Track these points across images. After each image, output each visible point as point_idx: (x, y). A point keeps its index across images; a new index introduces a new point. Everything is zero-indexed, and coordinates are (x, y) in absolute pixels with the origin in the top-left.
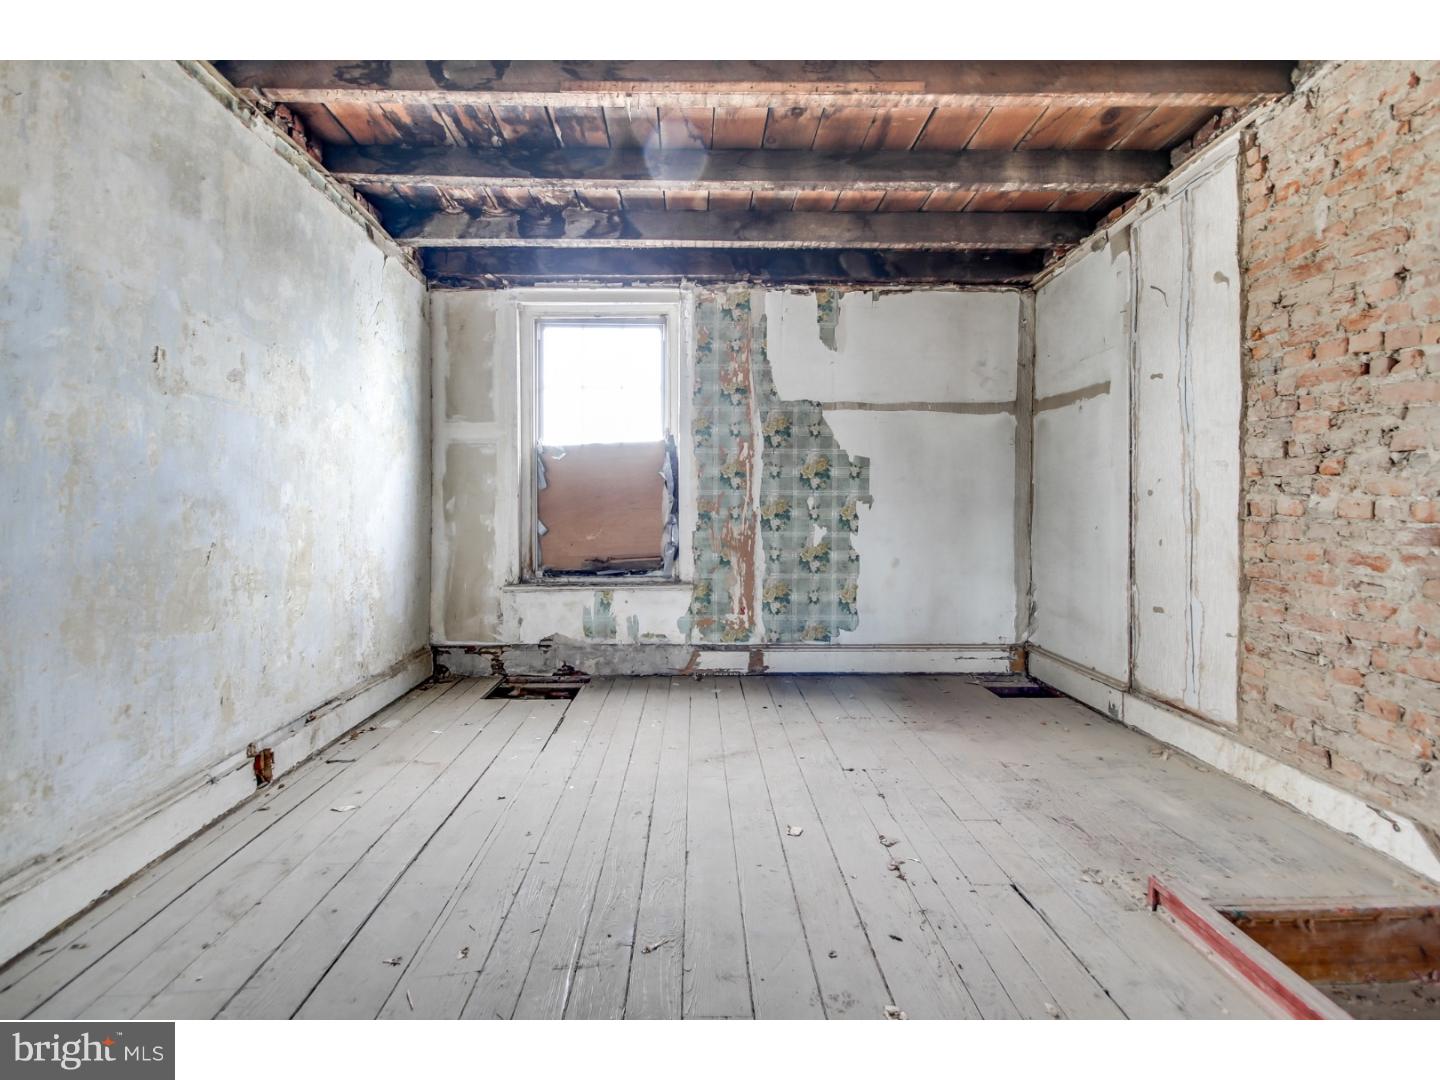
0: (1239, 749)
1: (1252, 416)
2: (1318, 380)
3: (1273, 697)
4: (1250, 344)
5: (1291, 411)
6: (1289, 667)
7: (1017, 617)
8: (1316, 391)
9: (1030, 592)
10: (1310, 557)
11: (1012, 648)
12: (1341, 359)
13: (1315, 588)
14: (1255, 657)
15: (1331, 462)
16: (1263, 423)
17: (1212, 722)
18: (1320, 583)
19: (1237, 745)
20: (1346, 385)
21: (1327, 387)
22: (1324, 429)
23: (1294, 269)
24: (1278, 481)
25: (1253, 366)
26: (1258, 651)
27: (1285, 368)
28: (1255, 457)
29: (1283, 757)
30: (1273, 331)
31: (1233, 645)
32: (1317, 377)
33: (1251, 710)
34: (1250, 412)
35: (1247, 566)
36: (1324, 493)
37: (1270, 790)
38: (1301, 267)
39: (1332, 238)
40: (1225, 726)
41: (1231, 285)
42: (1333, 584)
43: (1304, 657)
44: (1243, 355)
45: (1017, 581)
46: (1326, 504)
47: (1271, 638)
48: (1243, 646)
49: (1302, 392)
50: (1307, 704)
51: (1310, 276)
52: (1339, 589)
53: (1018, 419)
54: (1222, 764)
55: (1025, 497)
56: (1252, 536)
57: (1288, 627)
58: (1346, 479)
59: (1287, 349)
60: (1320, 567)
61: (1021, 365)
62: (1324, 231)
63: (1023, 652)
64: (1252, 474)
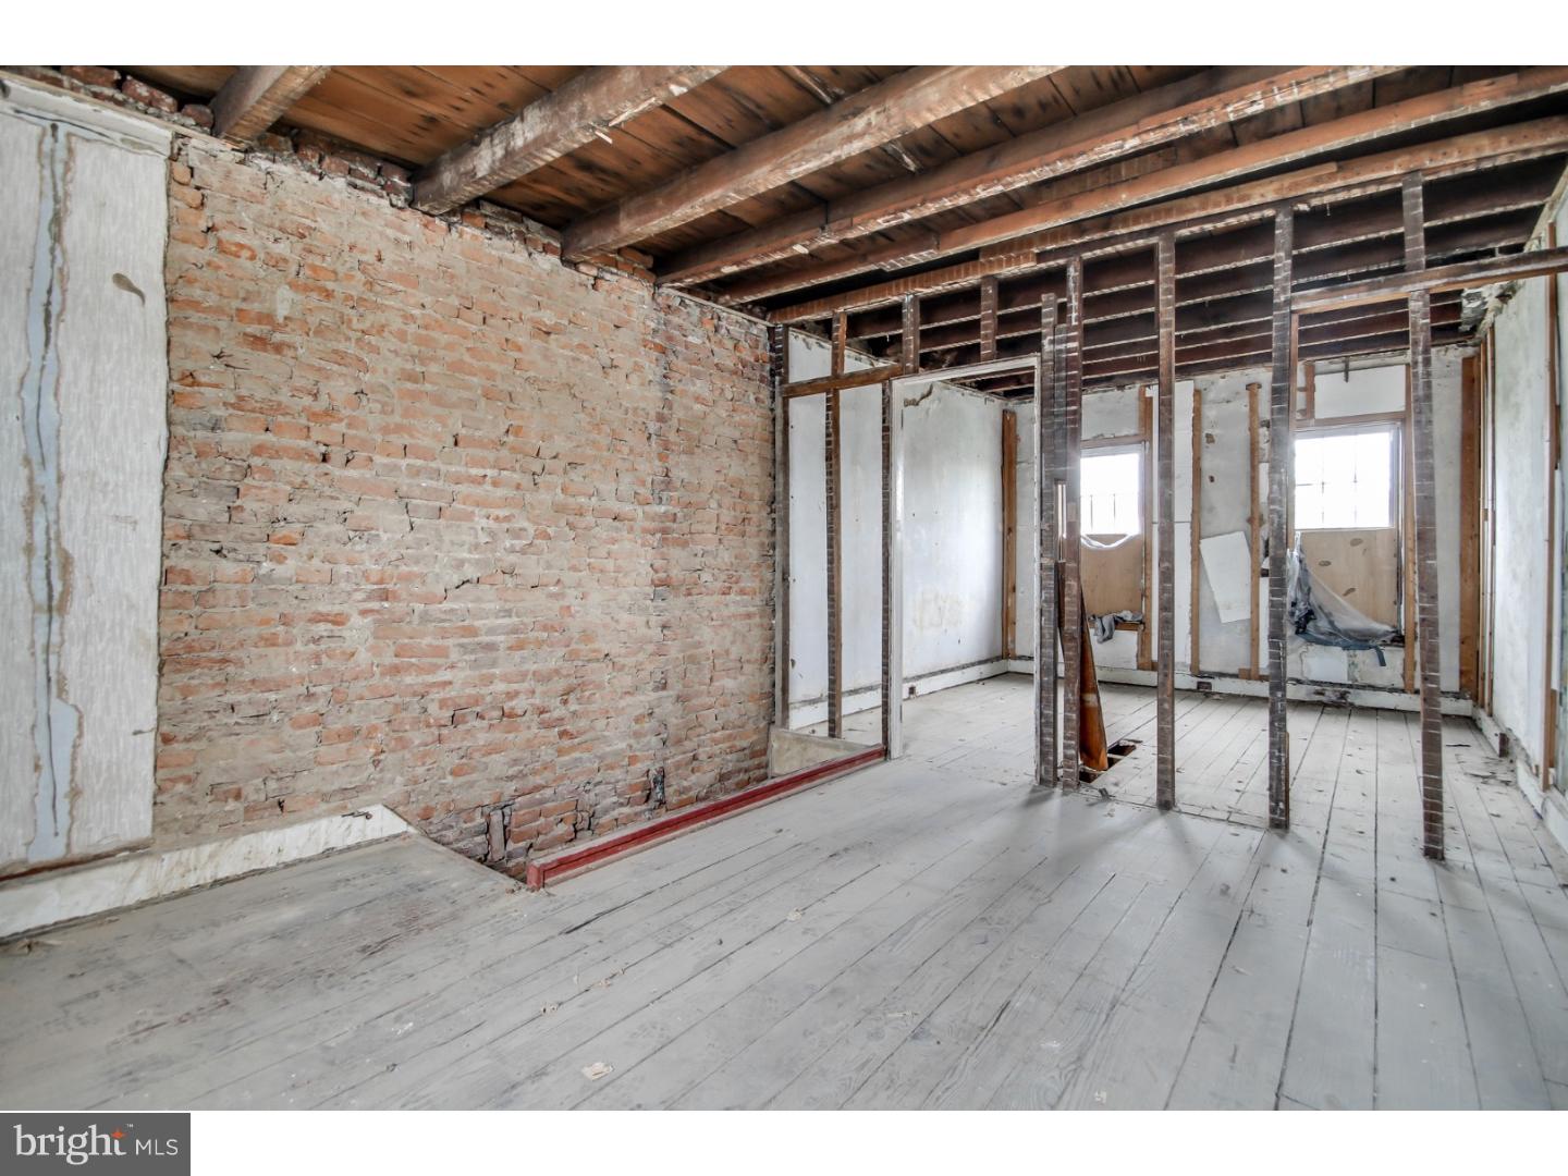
0: (169, 859)
1: (177, 471)
2: (277, 453)
3: (211, 777)
4: (175, 386)
5: (238, 476)
6: (233, 737)
8: (275, 465)
10: (266, 622)
12: (303, 443)
13: (271, 651)
14: (177, 747)
15: (282, 530)
16: (193, 481)
17: (108, 855)
18: (273, 645)
19: (166, 856)
20: (308, 467)
21: (288, 465)
22: (283, 502)
23: (245, 334)
24: (216, 546)
25: (179, 414)
26: (181, 738)
27: (230, 430)
28: (180, 517)
29: (229, 829)
30: (216, 386)
31: (148, 742)
32: (277, 452)
33: (174, 809)
34: (172, 464)
35: (164, 644)
36: (280, 559)
37: (221, 875)
38: (255, 337)
39: (294, 330)
40: (125, 849)
41: (147, 301)
42: (289, 643)
43: (252, 721)
44: (168, 396)
46: (290, 567)
47: (206, 716)
48: (159, 739)
49: (256, 461)
50: (261, 765)
51: (265, 351)
52: (299, 646)
54: (140, 891)
56: (174, 608)
57: (229, 698)
58: (304, 549)
59: (231, 411)
60: (273, 631)
62: (286, 318)
64: (177, 536)
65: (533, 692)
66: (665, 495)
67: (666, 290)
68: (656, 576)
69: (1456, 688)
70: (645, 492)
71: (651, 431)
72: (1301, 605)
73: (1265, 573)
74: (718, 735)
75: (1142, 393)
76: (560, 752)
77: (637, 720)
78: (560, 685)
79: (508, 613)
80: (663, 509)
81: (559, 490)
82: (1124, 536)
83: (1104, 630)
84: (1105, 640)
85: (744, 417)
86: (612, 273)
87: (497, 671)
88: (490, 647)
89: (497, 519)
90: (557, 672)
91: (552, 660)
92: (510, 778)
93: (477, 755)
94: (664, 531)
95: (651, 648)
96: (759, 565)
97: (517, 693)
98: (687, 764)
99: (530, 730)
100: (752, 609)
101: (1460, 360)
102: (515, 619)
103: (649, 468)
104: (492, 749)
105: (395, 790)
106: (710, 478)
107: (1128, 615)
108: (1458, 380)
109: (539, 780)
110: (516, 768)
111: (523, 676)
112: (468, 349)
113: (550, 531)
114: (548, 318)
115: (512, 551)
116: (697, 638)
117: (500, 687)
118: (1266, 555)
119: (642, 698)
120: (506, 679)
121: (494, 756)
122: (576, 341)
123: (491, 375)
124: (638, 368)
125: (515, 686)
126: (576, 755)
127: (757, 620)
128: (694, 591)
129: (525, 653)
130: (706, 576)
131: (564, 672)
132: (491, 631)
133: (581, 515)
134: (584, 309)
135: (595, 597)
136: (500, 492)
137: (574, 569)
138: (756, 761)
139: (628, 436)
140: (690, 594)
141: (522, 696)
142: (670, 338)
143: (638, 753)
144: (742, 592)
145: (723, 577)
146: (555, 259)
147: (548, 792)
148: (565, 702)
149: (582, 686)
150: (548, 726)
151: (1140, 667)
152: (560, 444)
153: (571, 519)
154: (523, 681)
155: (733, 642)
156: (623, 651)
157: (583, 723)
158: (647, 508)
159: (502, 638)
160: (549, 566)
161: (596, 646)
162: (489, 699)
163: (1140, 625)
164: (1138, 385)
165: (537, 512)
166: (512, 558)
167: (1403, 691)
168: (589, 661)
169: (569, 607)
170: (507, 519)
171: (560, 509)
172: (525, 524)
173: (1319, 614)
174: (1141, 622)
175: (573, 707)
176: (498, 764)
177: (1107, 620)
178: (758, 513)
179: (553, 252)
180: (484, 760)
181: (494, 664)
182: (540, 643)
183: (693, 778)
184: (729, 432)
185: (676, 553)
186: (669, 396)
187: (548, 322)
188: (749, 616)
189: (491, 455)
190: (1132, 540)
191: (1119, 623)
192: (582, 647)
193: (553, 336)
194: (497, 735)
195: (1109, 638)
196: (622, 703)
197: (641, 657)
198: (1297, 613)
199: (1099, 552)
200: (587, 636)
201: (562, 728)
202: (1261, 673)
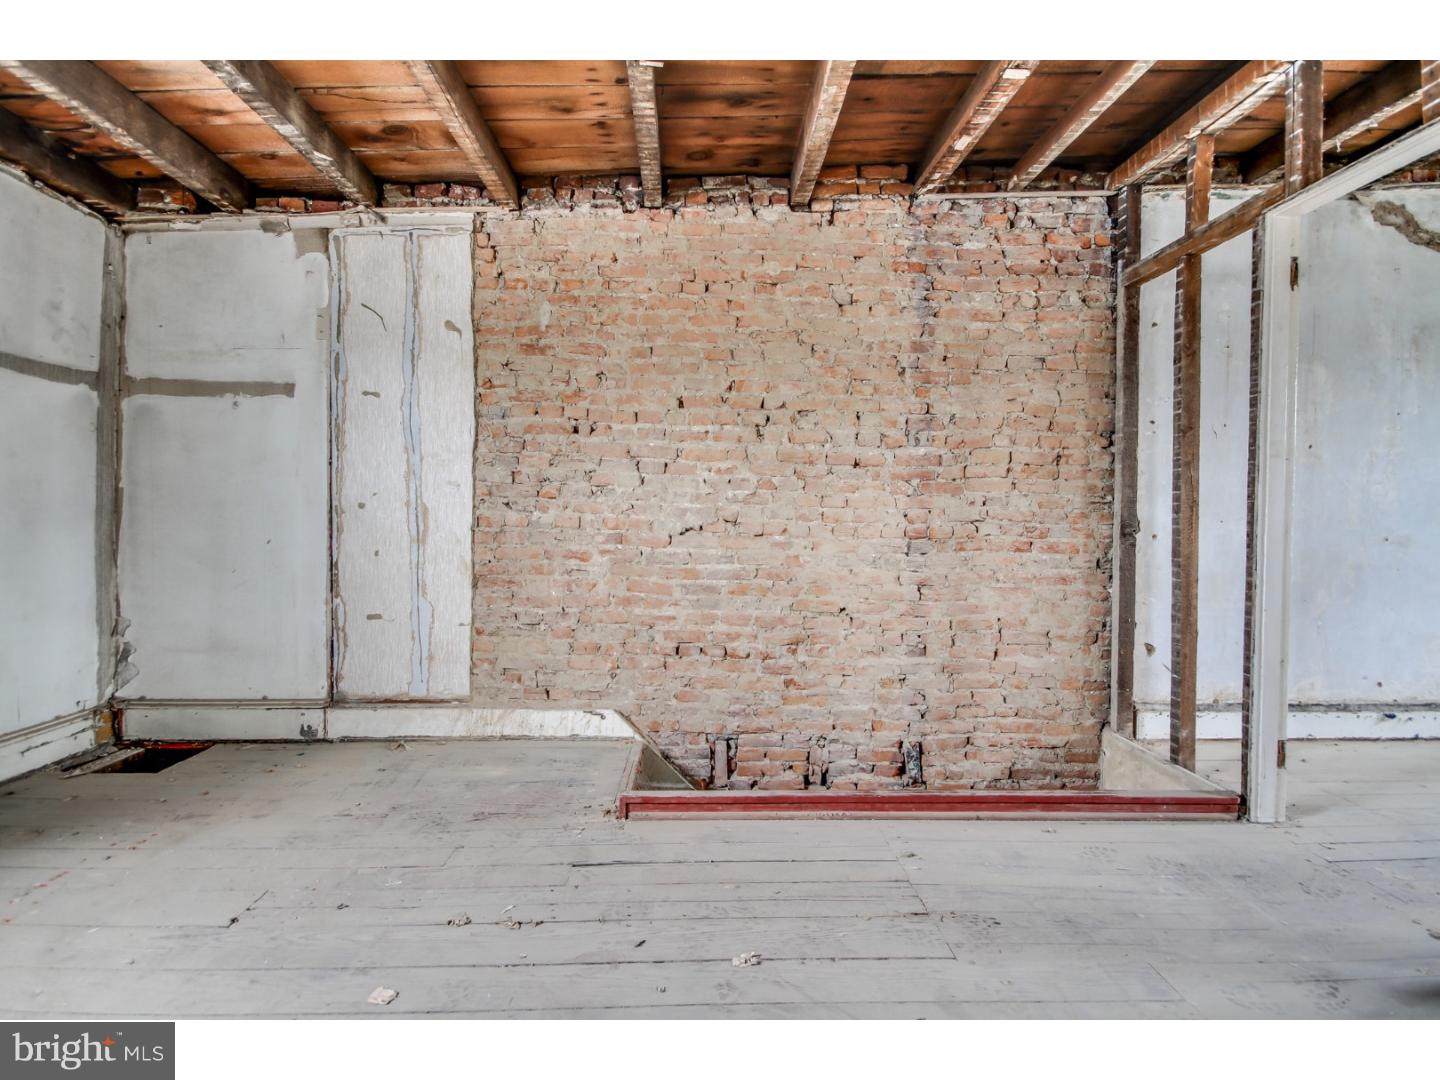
0: (477, 712)
1: (482, 449)
2: (541, 431)
3: (502, 663)
4: (481, 390)
5: (518, 450)
6: (516, 638)
7: (99, 669)
8: (540, 438)
9: (114, 632)
10: (535, 556)
11: (95, 711)
12: (558, 420)
13: (538, 577)
14: (485, 638)
15: (547, 488)
16: (492, 455)
17: (442, 701)
18: (541, 573)
19: (475, 710)
20: (563, 438)
21: (547, 437)
22: (545, 466)
23: (522, 345)
24: (505, 501)
25: (484, 409)
26: (487, 632)
27: (513, 416)
28: (485, 481)
29: (515, 702)
30: (504, 386)
31: (467, 631)
32: (541, 428)
33: (482, 680)
34: (480, 444)
35: (477, 567)
36: (545, 510)
37: (506, 732)
38: (527, 345)
39: (552, 334)
40: (456, 700)
41: (463, 336)
42: (551, 573)
43: (528, 628)
44: (476, 398)
45: (99, 621)
46: (547, 518)
47: (500, 620)
48: (474, 631)
49: (528, 437)
50: (533, 661)
51: (534, 354)
52: (557, 576)
53: (101, 398)
54: (460, 730)
55: (108, 506)
56: (482, 543)
57: (515, 609)
58: (560, 501)
59: (514, 403)
60: (541, 562)
61: (106, 326)
62: (547, 327)
63: (113, 712)
64: (483, 494)
65: (756, 637)
66: (923, 436)
67: (925, 197)
68: (910, 528)
70: (895, 434)
71: (904, 365)
74: (1009, 720)
76: (785, 700)
77: (884, 684)
78: (788, 634)
79: (730, 560)
80: (922, 451)
81: (785, 440)
85: (1056, 326)
86: (851, 201)
87: (719, 613)
88: (711, 590)
89: (719, 471)
90: (782, 620)
91: (776, 607)
92: (734, 714)
93: (699, 686)
94: (925, 477)
95: (902, 607)
96: (1084, 516)
97: (738, 636)
98: (956, 746)
99: (752, 672)
100: (1067, 571)
102: (737, 566)
103: (902, 405)
104: (713, 684)
105: (628, 702)
106: (995, 408)
109: (762, 722)
110: (737, 706)
111: (745, 621)
112: (690, 318)
113: (775, 480)
114: (772, 269)
115: (735, 500)
116: (971, 601)
117: (721, 627)
119: (891, 661)
120: (727, 620)
121: (715, 690)
122: (805, 285)
123: (712, 338)
124: (885, 297)
125: (737, 629)
126: (806, 706)
127: (1080, 586)
128: (969, 545)
129: (748, 598)
130: (988, 529)
131: (790, 621)
132: (713, 575)
133: (811, 463)
134: (816, 249)
135: (828, 548)
136: (721, 446)
137: (802, 517)
138: (1077, 767)
139: (872, 374)
140: (962, 549)
141: (743, 639)
142: (933, 252)
143: (883, 719)
144: (1052, 549)
145: (1018, 529)
146: (783, 208)
147: (775, 737)
148: (794, 652)
149: (810, 638)
150: (775, 672)
152: (786, 392)
153: (799, 468)
154: (746, 625)
155: (1034, 611)
156: (863, 607)
157: (811, 676)
158: (898, 451)
159: (724, 582)
160: (774, 515)
161: (828, 598)
162: (709, 637)
165: (761, 462)
166: (735, 508)
168: (821, 613)
169: (797, 557)
170: (729, 470)
171: (785, 459)
172: (748, 475)
175: (802, 657)
176: (719, 698)
178: (1082, 447)
179: (780, 201)
180: (706, 691)
181: (715, 606)
182: (765, 591)
183: (967, 765)
184: (1027, 349)
185: (940, 501)
186: (931, 320)
187: (772, 273)
189: (711, 412)
192: (812, 597)
193: (778, 286)
194: (719, 672)
196: (863, 663)
197: (887, 615)
200: (818, 587)
201: (789, 677)
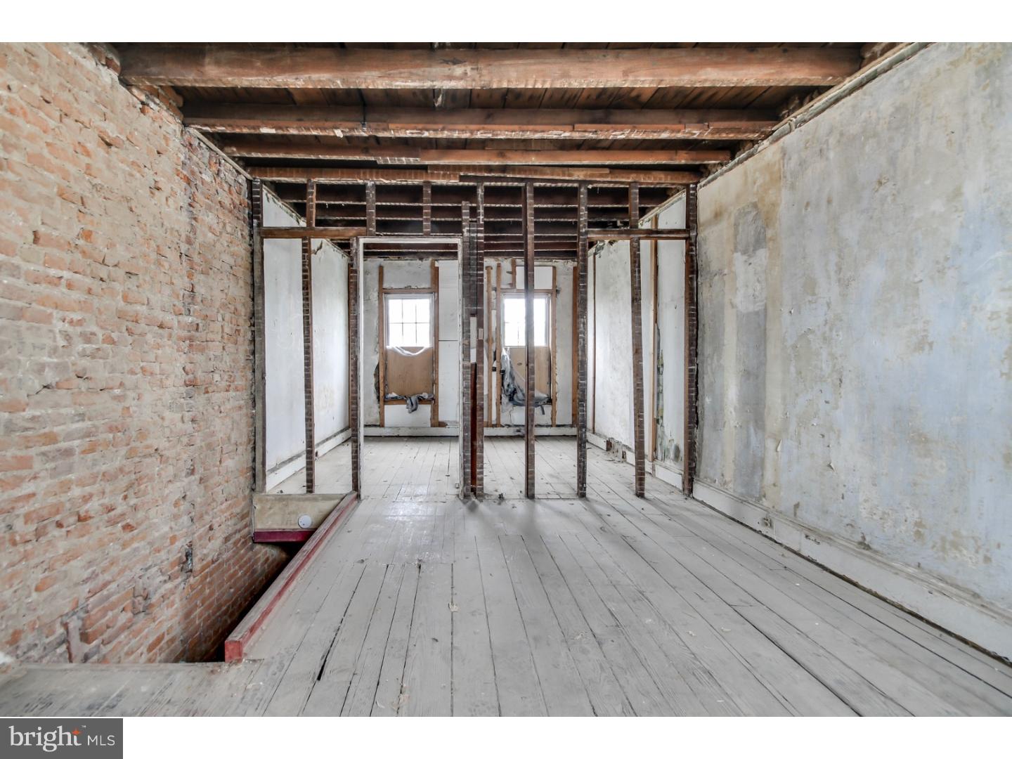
65: (104, 493)
66: (192, 308)
67: (193, 130)
68: (187, 378)
69: (571, 423)
70: (179, 305)
71: (182, 252)
72: (512, 386)
73: (494, 369)
74: (223, 507)
75: (432, 265)
76: (124, 546)
77: (176, 504)
78: (123, 482)
79: (82, 417)
80: (190, 319)
81: (120, 297)
82: (422, 348)
83: (412, 404)
84: (413, 411)
85: (236, 248)
86: (155, 103)
87: (72, 476)
88: (68, 453)
89: (71, 322)
90: (121, 470)
91: (114, 461)
92: (85, 581)
93: (58, 565)
94: (191, 339)
95: (185, 440)
96: (244, 368)
97: (91, 496)
98: (205, 535)
99: (99, 530)
100: (242, 402)
101: (572, 268)
102: (88, 424)
103: (182, 283)
104: (70, 556)
106: (219, 297)
107: (425, 395)
108: (571, 277)
109: (107, 577)
110: (90, 570)
111: (95, 477)
112: (47, 144)
113: (114, 335)
114: (112, 131)
115: (83, 355)
116: (212, 428)
117: (77, 492)
118: (495, 359)
119: (178, 484)
120: (81, 483)
121: (72, 563)
122: (132, 158)
123: (66, 176)
124: (174, 194)
125: (88, 489)
126: (135, 545)
127: (244, 411)
128: (210, 389)
129: (96, 455)
130: (217, 377)
131: (127, 469)
132: (69, 436)
133: (137, 322)
134: (136, 130)
135: (148, 398)
136: (75, 295)
137: (132, 372)
138: (244, 523)
139: (167, 252)
140: (207, 392)
141: (95, 498)
142: (193, 173)
143: (177, 533)
144: (236, 389)
145: (226, 377)
146: (115, 75)
147: (113, 586)
148: (125, 497)
149: (139, 480)
150: (112, 523)
151: (433, 426)
152: (121, 253)
153: (130, 325)
154: (94, 483)
155: (232, 429)
156: (167, 444)
157: (140, 514)
158: (180, 317)
159: (77, 442)
160: (113, 371)
161: (149, 442)
162: (68, 505)
163: (433, 401)
164: (430, 259)
165: (104, 317)
166: (85, 362)
167: (551, 426)
168: (145, 456)
169: (128, 408)
170: (80, 323)
171: (121, 316)
172: (94, 329)
173: (518, 391)
174: (433, 399)
175: (133, 501)
176: (75, 569)
177: (414, 399)
178: (245, 327)
179: (115, 69)
180: (64, 568)
181: (70, 470)
182: (108, 444)
183: (210, 545)
184: (228, 259)
185: (198, 357)
186: (194, 222)
187: (110, 134)
188: (240, 408)
189: (67, 257)
190: (427, 351)
191: (421, 400)
192: (138, 444)
193: (113, 148)
194: (74, 540)
195: (415, 410)
196: (167, 491)
197: (179, 448)
198: (510, 390)
199: (408, 358)
200: (142, 434)
201: (124, 523)
202: (493, 423)
